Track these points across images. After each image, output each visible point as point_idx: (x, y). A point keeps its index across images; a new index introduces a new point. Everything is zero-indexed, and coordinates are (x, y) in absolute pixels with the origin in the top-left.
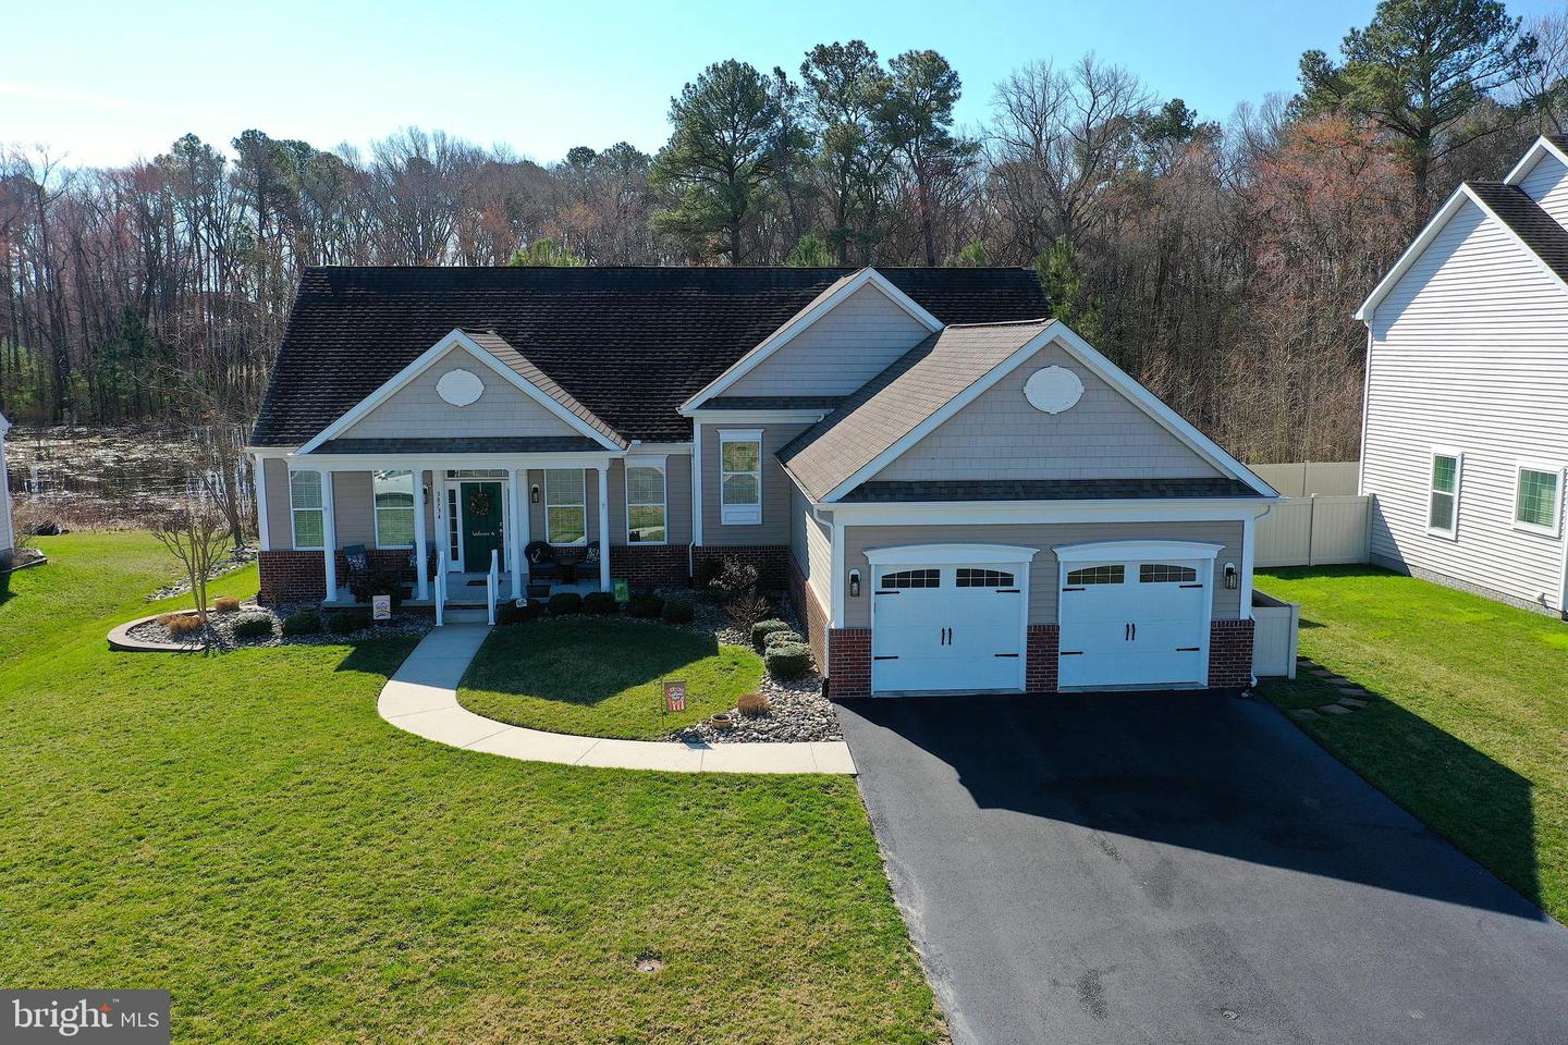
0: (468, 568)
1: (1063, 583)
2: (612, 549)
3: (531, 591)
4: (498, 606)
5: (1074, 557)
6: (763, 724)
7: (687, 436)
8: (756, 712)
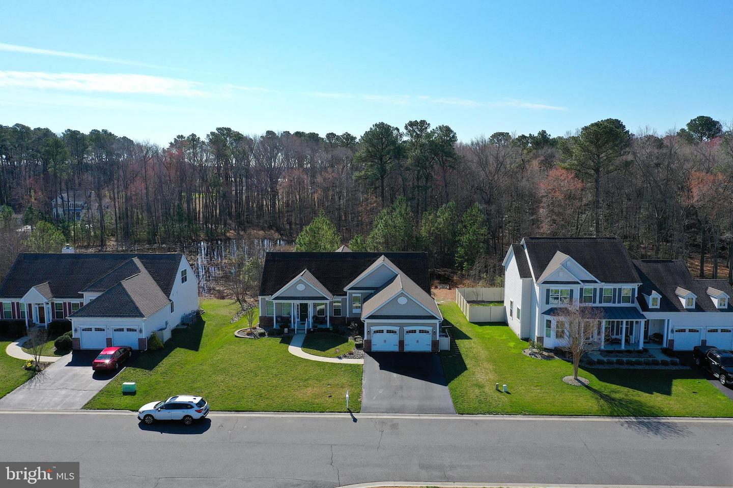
0: (301, 320)
1: (405, 333)
2: (330, 317)
3: (313, 327)
4: (307, 329)
5: (407, 329)
6: (352, 356)
7: (346, 295)
8: (351, 354)
